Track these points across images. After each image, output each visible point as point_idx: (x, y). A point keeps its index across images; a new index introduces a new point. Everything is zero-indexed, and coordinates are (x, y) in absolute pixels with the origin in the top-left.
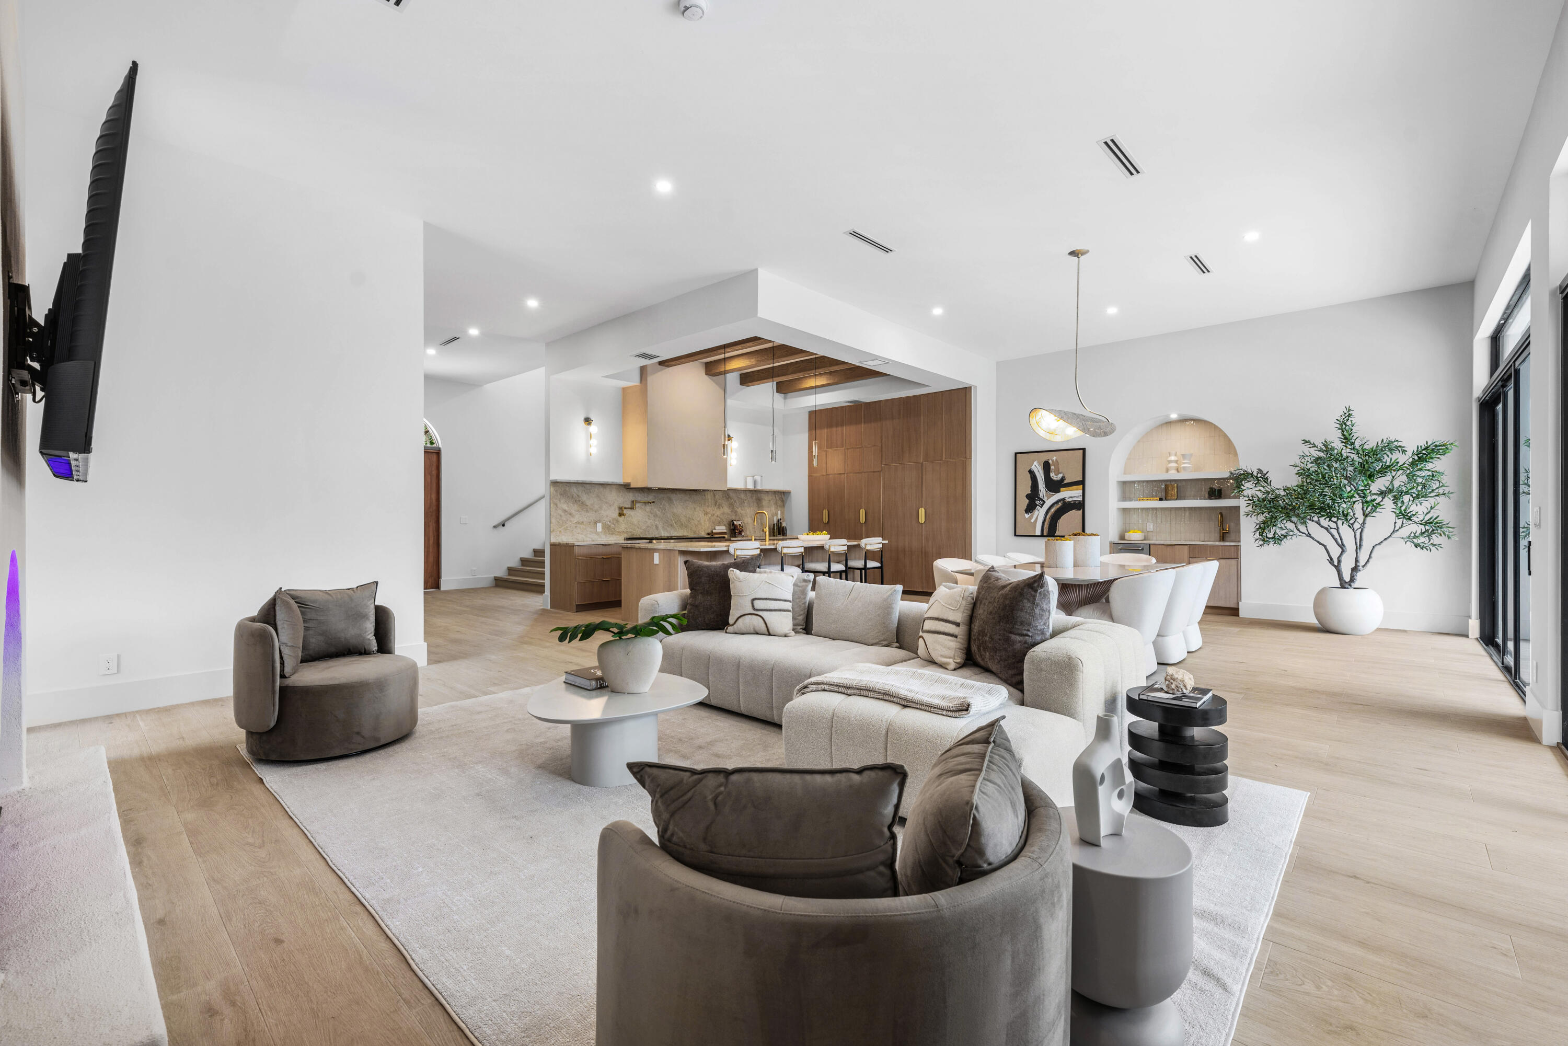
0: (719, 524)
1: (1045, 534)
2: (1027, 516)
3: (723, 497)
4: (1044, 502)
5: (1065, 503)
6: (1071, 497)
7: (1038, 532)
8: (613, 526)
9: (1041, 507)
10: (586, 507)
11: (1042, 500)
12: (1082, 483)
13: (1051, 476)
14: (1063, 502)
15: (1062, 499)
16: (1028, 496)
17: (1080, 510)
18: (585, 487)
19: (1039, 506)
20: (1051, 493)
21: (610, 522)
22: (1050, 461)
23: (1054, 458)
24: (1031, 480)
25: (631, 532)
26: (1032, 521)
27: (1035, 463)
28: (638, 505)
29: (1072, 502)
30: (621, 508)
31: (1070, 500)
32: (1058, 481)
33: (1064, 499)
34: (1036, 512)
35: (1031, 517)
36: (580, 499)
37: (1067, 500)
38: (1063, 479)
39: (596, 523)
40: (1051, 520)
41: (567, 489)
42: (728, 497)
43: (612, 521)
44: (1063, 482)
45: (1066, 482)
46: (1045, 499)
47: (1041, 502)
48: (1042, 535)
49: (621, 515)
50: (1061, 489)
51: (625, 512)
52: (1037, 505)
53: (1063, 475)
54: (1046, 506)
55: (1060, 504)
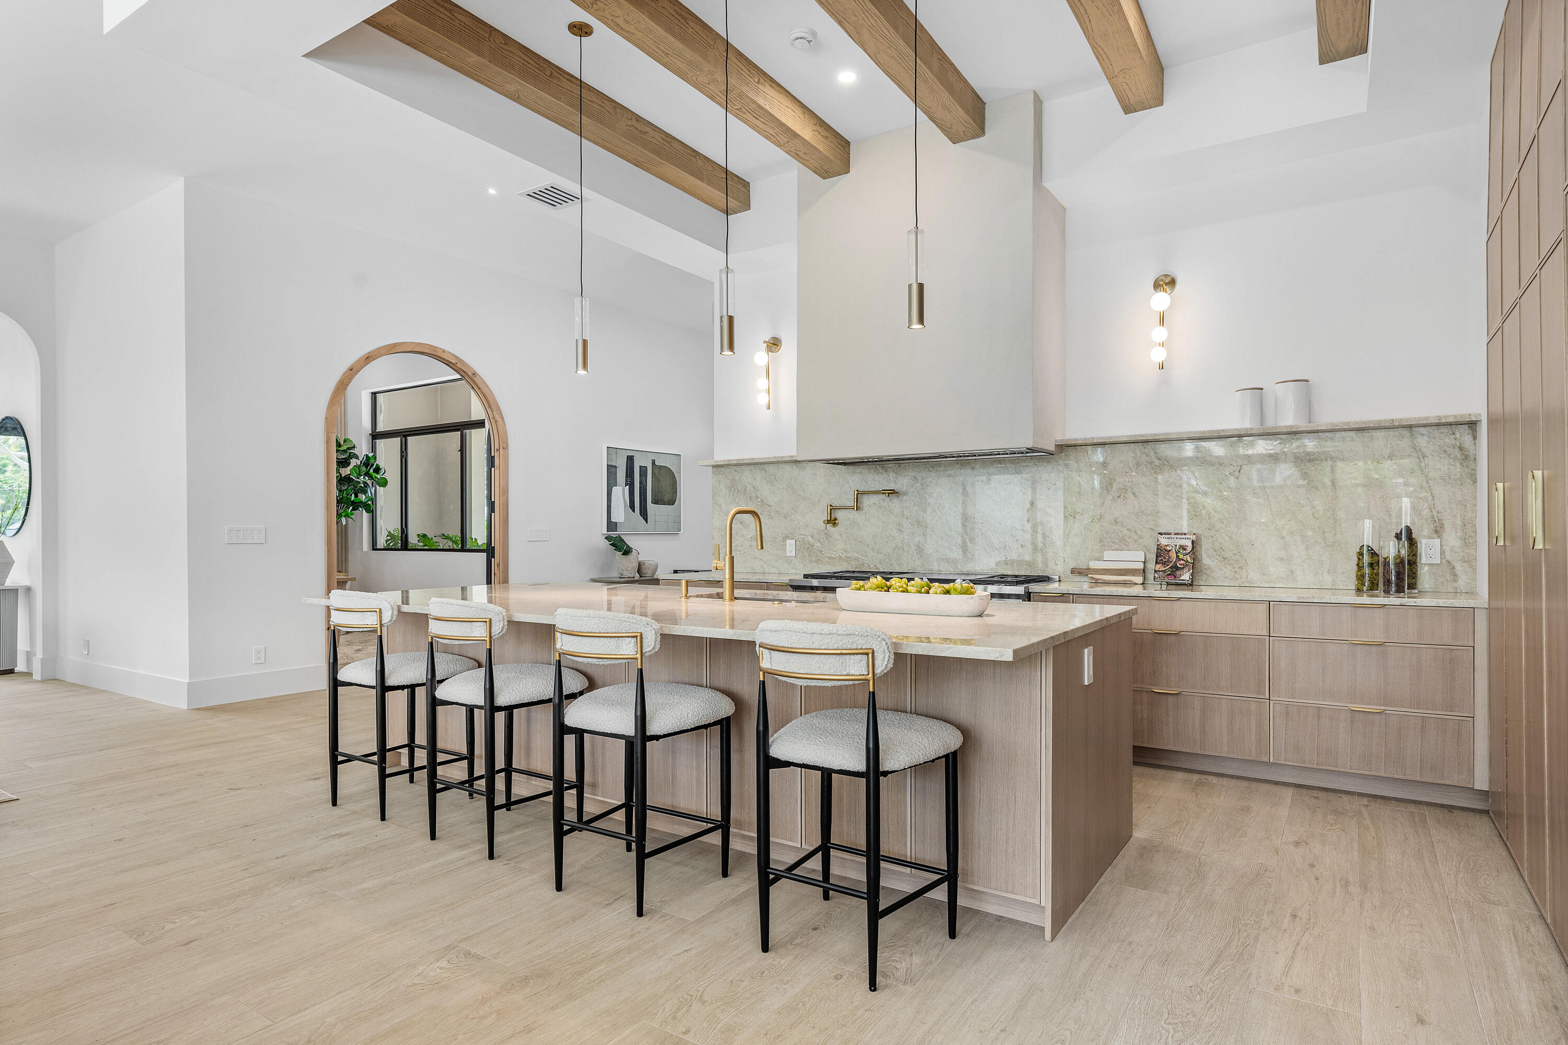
0: (1122, 544)
3: (1138, 464)
8: (819, 544)
10: (769, 508)
18: (766, 471)
21: (812, 537)
25: (857, 559)
28: (867, 501)
30: (833, 509)
36: (758, 494)
39: (786, 538)
41: (737, 478)
42: (1157, 462)
43: (816, 536)
49: (833, 521)
51: (840, 515)
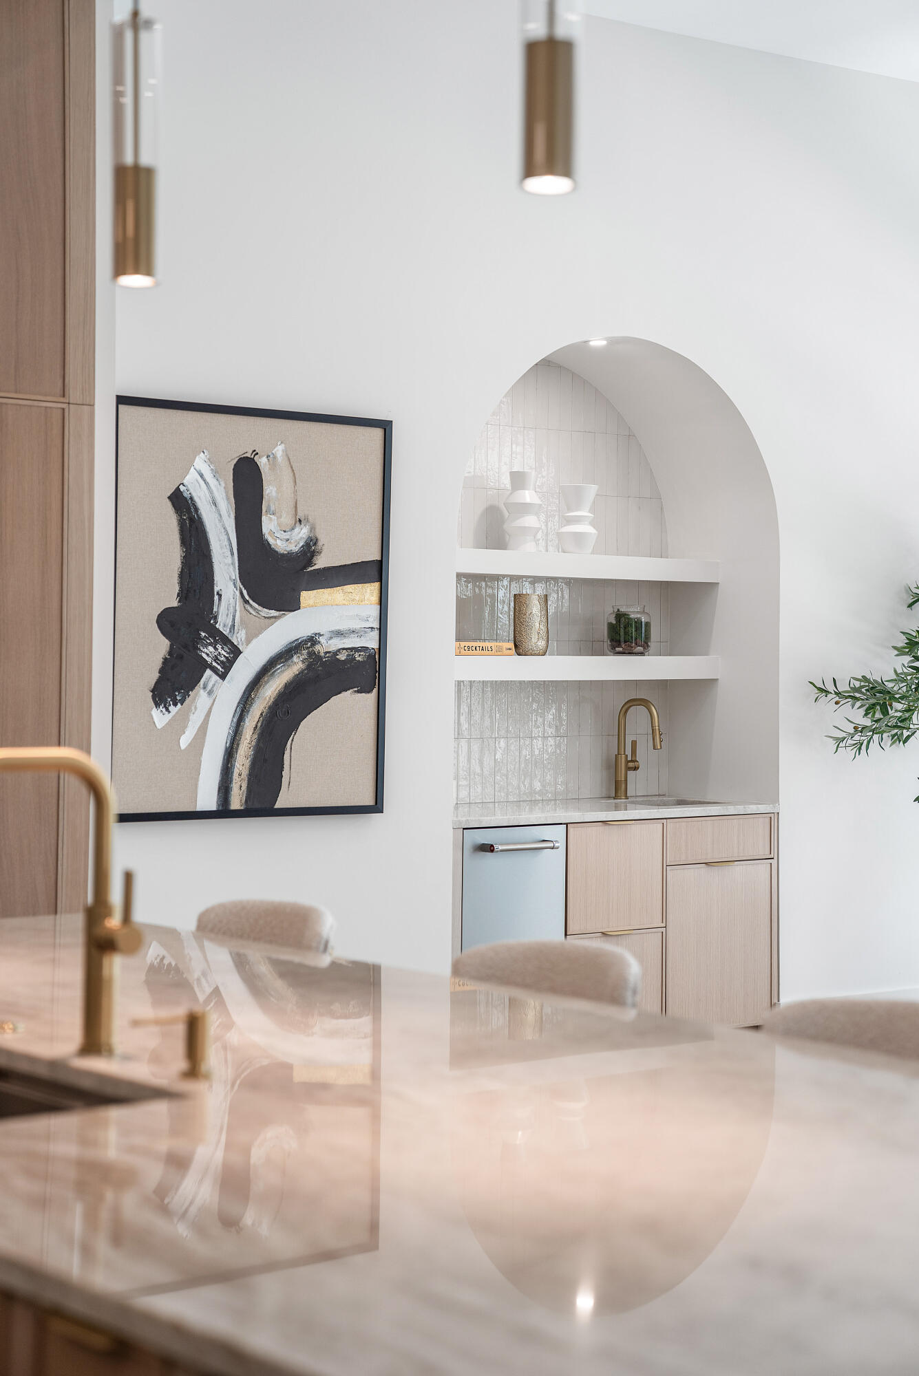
1: (236, 803)
2: (160, 718)
4: (236, 652)
5: (318, 657)
6: (339, 634)
7: (207, 799)
9: (223, 677)
11: (226, 641)
12: (376, 571)
13: (265, 530)
14: (311, 654)
15: (306, 641)
16: (167, 621)
17: (370, 691)
19: (214, 670)
20: (265, 612)
22: (262, 462)
23: (279, 451)
24: (184, 542)
26: (185, 741)
27: (200, 463)
29: (342, 657)
31: (335, 644)
32: (289, 557)
33: (312, 640)
34: (200, 698)
35: (178, 726)
37: (328, 645)
38: (310, 550)
40: (259, 740)
44: (310, 563)
45: (321, 562)
46: (238, 638)
47: (223, 652)
48: (223, 812)
50: (305, 596)
52: (205, 666)
53: (313, 529)
54: (243, 672)
55: (297, 665)
